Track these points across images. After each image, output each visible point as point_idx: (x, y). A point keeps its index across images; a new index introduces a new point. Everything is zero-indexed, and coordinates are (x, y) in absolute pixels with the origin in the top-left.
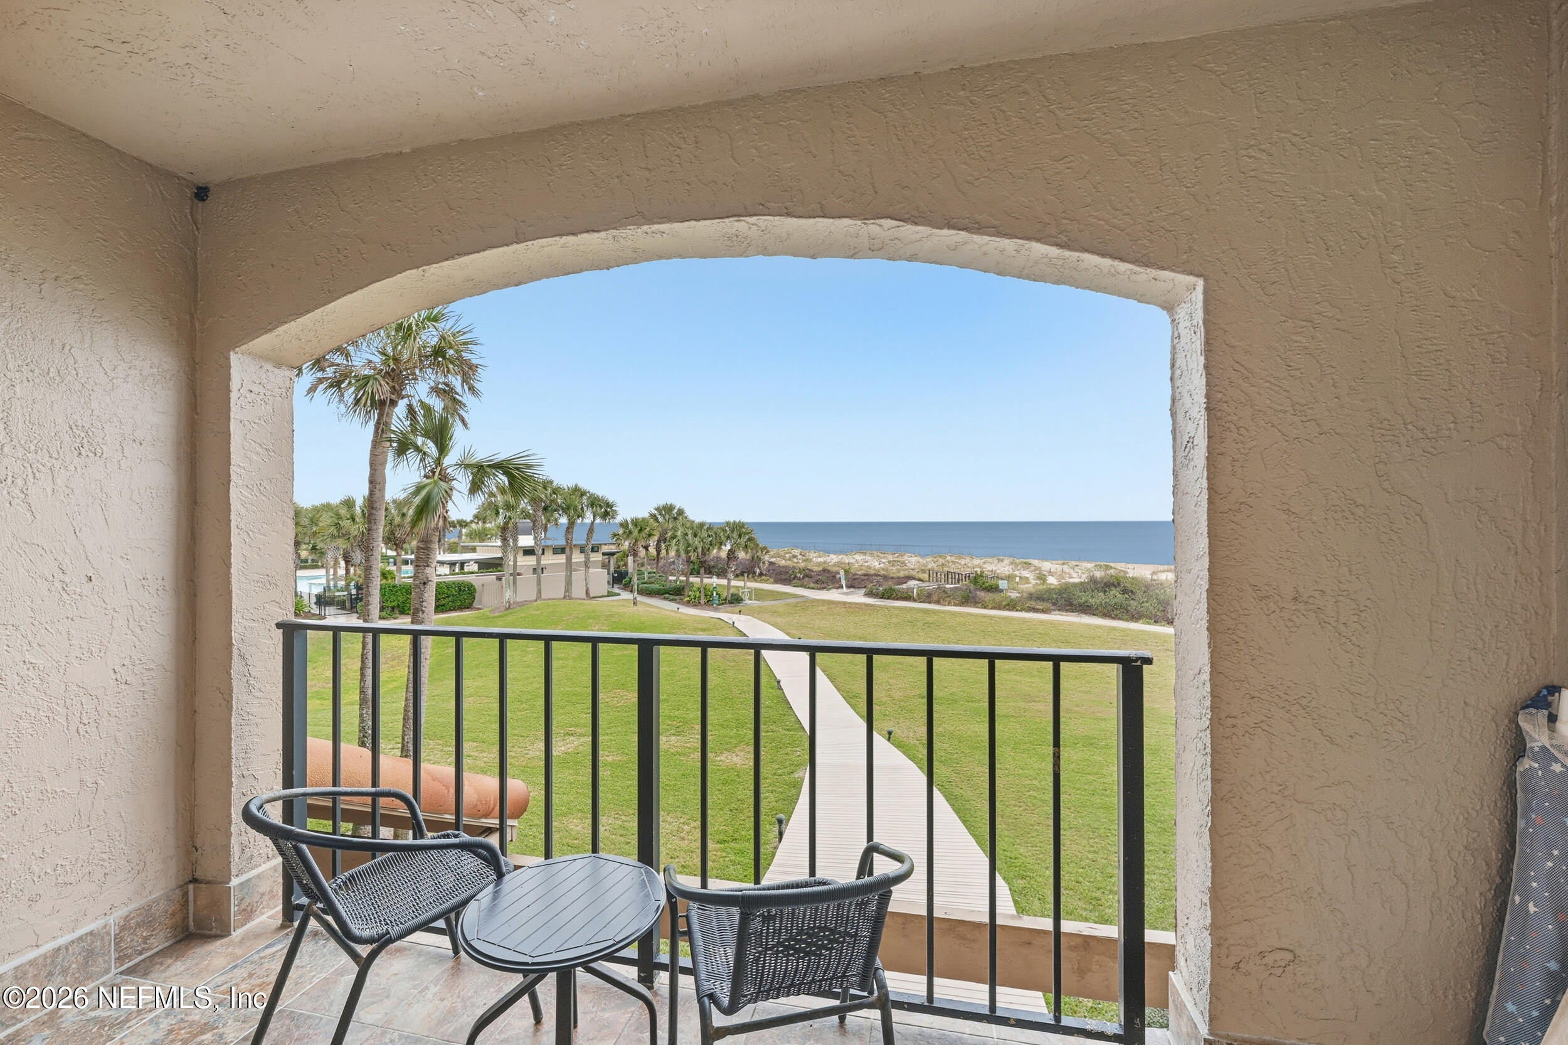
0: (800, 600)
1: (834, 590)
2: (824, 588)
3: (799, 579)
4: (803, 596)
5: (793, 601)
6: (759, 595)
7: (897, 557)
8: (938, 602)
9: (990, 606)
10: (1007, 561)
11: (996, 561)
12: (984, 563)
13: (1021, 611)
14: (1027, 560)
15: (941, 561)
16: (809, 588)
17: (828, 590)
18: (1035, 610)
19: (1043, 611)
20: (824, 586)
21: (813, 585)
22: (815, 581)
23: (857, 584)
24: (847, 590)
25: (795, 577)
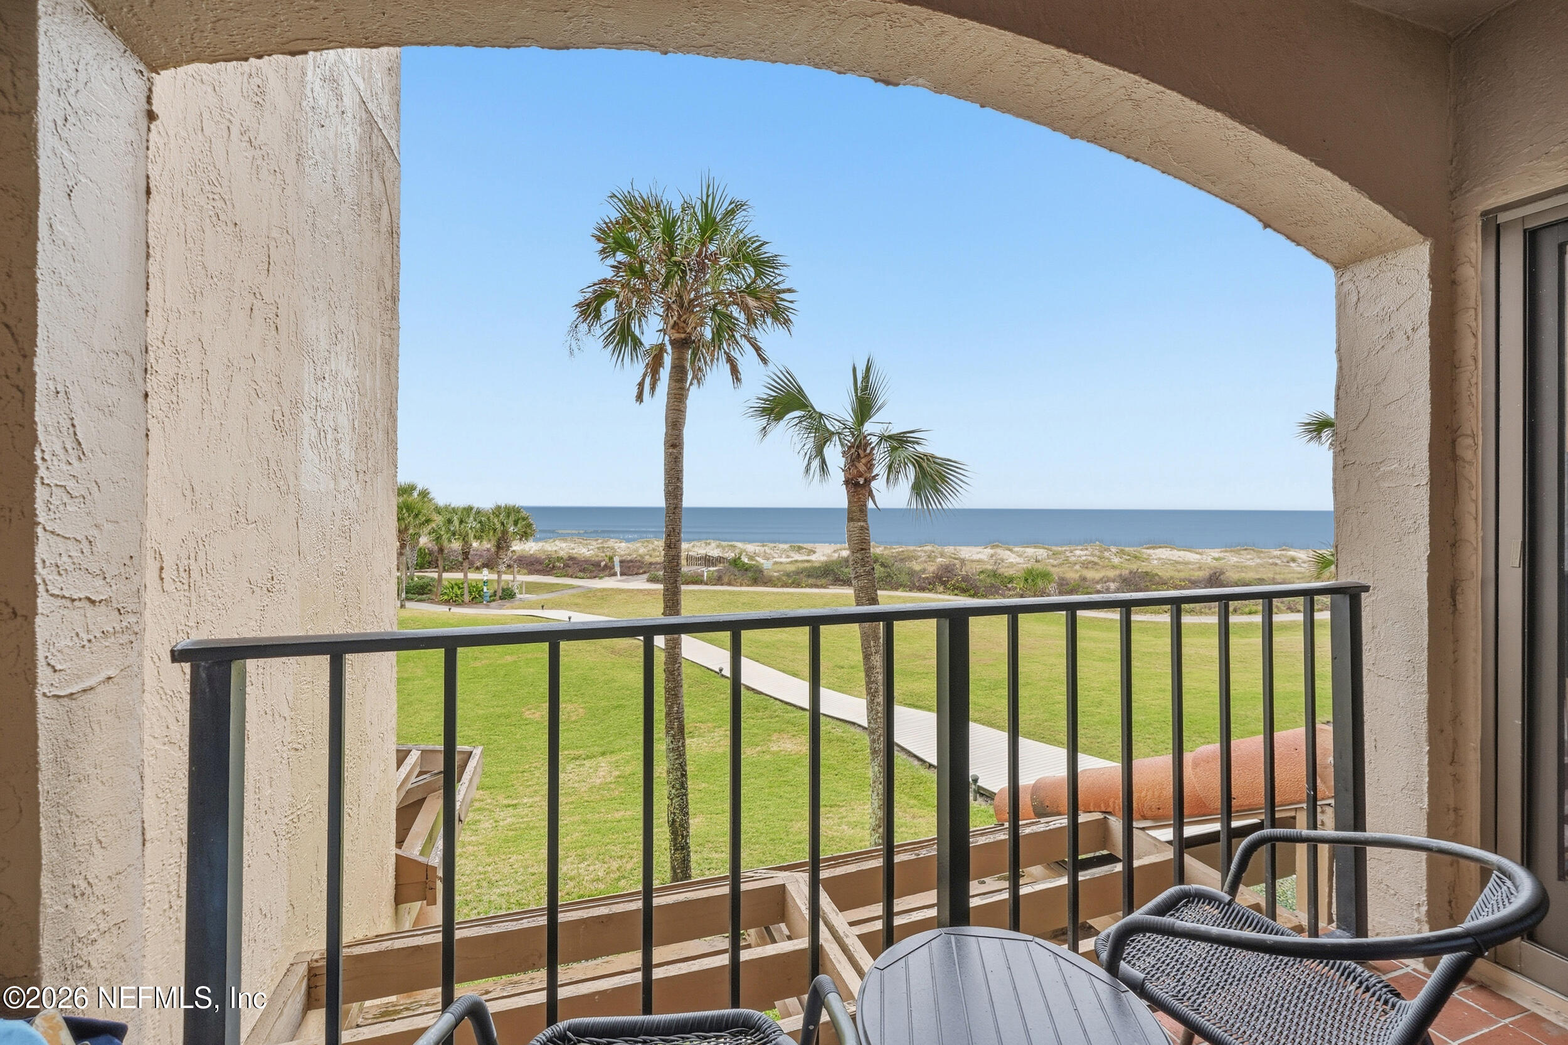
0: (580, 590)
1: (607, 578)
2: (595, 577)
3: (559, 568)
4: (579, 587)
6: (531, 588)
7: (602, 543)
8: (729, 584)
9: (780, 584)
10: (713, 545)
11: (703, 545)
12: (693, 546)
16: (576, 577)
17: (601, 578)
18: (817, 586)
19: (822, 587)
20: (594, 574)
21: (582, 574)
22: (580, 571)
23: (636, 570)
24: (624, 577)
25: (554, 567)
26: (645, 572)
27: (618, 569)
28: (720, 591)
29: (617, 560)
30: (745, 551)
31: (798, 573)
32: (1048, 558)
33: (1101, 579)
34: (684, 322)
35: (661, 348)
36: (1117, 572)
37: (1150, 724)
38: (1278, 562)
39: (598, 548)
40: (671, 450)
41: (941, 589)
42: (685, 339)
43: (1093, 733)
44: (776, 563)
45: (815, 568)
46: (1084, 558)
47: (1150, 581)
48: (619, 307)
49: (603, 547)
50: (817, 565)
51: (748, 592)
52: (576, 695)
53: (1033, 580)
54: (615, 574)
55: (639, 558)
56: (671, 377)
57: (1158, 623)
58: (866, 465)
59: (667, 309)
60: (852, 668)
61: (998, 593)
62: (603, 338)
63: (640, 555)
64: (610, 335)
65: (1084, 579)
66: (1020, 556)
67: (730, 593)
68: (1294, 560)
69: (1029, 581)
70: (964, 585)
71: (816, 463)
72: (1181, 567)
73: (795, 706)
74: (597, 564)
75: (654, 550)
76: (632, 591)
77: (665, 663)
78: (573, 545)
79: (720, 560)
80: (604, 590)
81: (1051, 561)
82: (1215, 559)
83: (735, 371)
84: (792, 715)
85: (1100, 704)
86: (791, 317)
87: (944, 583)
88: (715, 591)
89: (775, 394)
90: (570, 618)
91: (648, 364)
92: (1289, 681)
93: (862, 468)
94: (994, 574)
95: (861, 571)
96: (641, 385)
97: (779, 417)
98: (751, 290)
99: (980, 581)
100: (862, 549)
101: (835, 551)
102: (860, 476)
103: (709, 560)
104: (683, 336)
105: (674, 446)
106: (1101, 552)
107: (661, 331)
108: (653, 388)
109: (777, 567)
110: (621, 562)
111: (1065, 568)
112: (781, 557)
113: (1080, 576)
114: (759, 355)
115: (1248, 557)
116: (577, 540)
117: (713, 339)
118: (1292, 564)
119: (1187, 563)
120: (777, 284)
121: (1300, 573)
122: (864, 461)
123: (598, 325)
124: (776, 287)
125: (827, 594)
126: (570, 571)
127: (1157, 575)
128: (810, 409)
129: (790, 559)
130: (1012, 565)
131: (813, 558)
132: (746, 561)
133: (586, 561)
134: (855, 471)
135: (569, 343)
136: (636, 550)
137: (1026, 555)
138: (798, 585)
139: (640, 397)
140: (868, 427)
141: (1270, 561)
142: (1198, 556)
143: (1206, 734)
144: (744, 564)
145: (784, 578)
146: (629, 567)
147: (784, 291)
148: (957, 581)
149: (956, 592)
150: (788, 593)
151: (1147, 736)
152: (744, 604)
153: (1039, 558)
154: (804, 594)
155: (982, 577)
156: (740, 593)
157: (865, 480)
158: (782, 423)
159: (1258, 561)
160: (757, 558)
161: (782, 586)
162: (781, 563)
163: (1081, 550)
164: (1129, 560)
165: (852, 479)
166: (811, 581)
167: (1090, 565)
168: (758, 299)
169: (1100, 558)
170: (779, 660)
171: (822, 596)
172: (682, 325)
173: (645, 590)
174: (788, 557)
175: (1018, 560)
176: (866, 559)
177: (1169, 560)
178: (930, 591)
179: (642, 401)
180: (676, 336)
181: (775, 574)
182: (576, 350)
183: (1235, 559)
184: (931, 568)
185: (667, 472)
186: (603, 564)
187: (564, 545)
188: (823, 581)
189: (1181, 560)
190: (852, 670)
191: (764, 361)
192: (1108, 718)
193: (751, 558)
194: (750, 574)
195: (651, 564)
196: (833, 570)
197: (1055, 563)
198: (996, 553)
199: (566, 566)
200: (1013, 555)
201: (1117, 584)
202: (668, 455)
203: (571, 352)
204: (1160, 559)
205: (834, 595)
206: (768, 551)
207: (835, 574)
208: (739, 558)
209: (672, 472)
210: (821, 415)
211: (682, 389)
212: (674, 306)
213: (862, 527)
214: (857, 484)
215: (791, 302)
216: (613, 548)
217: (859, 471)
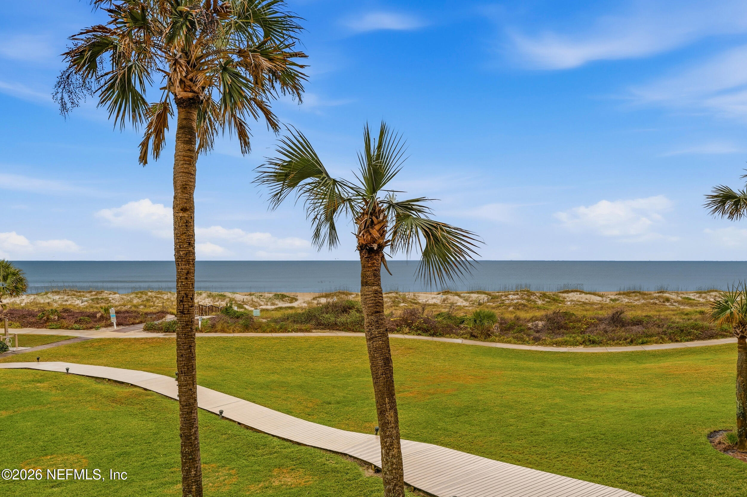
0: (76, 341)
1: (104, 329)
2: (91, 328)
3: (54, 320)
4: (76, 338)
5: (68, 342)
7: (96, 295)
8: (223, 331)
9: (268, 330)
13: (291, 332)
14: (222, 293)
15: (145, 297)
16: (72, 329)
17: (97, 329)
18: (301, 330)
20: (90, 325)
21: (77, 326)
22: (76, 322)
23: (132, 320)
24: (121, 327)
25: (48, 319)
26: (141, 322)
27: (114, 320)
28: (215, 338)
29: (112, 311)
30: (234, 299)
31: (286, 319)
32: (488, 302)
33: (531, 319)
34: (191, 80)
35: (165, 108)
36: (543, 313)
37: (583, 440)
38: (657, 302)
39: (92, 300)
40: (181, 215)
41: (407, 330)
42: (192, 99)
43: (541, 450)
44: (262, 310)
45: (297, 314)
46: (515, 301)
47: (568, 319)
48: (117, 59)
49: (97, 299)
50: (300, 311)
51: (240, 338)
52: (78, 446)
53: (480, 321)
54: (111, 325)
55: (133, 309)
56: (178, 138)
57: (577, 353)
58: (379, 231)
59: (175, 64)
60: (338, 403)
61: (452, 333)
62: (100, 92)
63: (135, 306)
64: (107, 90)
65: (518, 319)
66: (466, 300)
67: (224, 339)
68: (668, 300)
69: (478, 322)
70: (425, 326)
71: (325, 230)
72: (588, 307)
73: (291, 441)
74: (93, 316)
75: (148, 300)
76: (130, 340)
77: (181, 429)
78: (66, 298)
79: (212, 309)
80: (101, 340)
81: (491, 304)
82: (611, 300)
83: (243, 135)
84: (289, 450)
85: (543, 424)
86: (302, 82)
87: (409, 325)
88: (209, 338)
89: (288, 159)
90: (67, 370)
91: (151, 123)
92: (679, 399)
93: (376, 234)
94: (449, 316)
95: (376, 332)
96: (144, 145)
97: (293, 184)
98: (261, 50)
99: (439, 322)
100: (377, 312)
101: (314, 299)
102: (374, 242)
103: (202, 310)
104: (190, 95)
105: (184, 210)
106: (528, 296)
107: (165, 88)
108: (157, 148)
109: (265, 314)
110: (117, 313)
111: (502, 309)
112: (267, 305)
113: (515, 317)
114: (269, 119)
115: (636, 298)
116: (70, 293)
117: (224, 100)
118: (667, 304)
119: (592, 304)
120: (287, 46)
121: (672, 310)
122: (377, 227)
123: (94, 77)
124: (287, 50)
125: (311, 338)
126: (65, 323)
127: (573, 314)
128: (324, 175)
129: (276, 307)
130: (460, 308)
131: (295, 304)
132: (235, 308)
133: (82, 313)
134: (369, 237)
135: (59, 95)
136: (131, 301)
137: (471, 299)
138: (286, 330)
139: (143, 159)
140: (381, 195)
141: (652, 301)
142: (599, 299)
143: (628, 446)
144: (235, 312)
145: (273, 325)
146: (126, 318)
147: (296, 55)
148: (420, 323)
149: (419, 332)
150: (277, 338)
151: (583, 450)
152: (237, 349)
153: (481, 301)
154: (290, 338)
155: (440, 319)
156: (233, 339)
157: (379, 245)
158: (296, 189)
159: (643, 301)
160: (245, 306)
161: (271, 332)
162: (267, 310)
163: (514, 295)
164: (549, 302)
165: (366, 245)
166: (296, 326)
167: (520, 307)
168: (271, 60)
169: (528, 300)
170: (273, 400)
171: (307, 339)
172: (188, 83)
173: (142, 339)
174: (273, 304)
175: (465, 304)
176: (380, 322)
177: (579, 302)
178: (398, 332)
179: (146, 162)
180: (182, 94)
181: (264, 320)
182: (69, 105)
183: (627, 300)
184: (399, 312)
185: (177, 236)
186: (98, 315)
187: (57, 297)
188: (308, 326)
189: (587, 301)
190: (338, 405)
191: (274, 126)
192: (551, 436)
193: (240, 306)
194: (241, 321)
195: (146, 314)
196: (315, 316)
197: (494, 305)
198: (447, 299)
199: (60, 318)
200: (461, 300)
201: (543, 322)
202: (177, 220)
203: (64, 106)
204: (572, 301)
205: (317, 338)
206: (255, 300)
207: (317, 319)
208: (231, 307)
209: (184, 237)
210: (335, 182)
211: (191, 150)
212: (182, 61)
213: (377, 291)
214: (371, 251)
215: (302, 67)
216: (107, 300)
217: (372, 238)
